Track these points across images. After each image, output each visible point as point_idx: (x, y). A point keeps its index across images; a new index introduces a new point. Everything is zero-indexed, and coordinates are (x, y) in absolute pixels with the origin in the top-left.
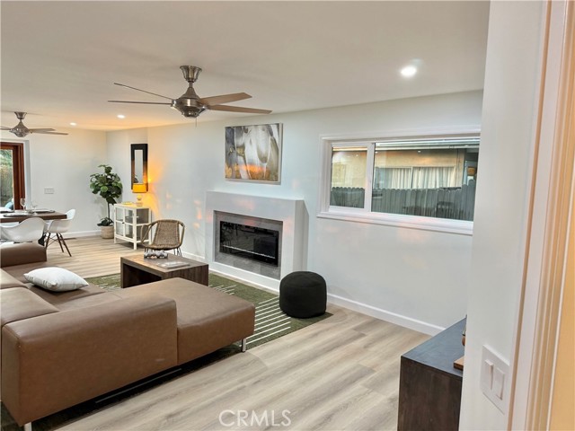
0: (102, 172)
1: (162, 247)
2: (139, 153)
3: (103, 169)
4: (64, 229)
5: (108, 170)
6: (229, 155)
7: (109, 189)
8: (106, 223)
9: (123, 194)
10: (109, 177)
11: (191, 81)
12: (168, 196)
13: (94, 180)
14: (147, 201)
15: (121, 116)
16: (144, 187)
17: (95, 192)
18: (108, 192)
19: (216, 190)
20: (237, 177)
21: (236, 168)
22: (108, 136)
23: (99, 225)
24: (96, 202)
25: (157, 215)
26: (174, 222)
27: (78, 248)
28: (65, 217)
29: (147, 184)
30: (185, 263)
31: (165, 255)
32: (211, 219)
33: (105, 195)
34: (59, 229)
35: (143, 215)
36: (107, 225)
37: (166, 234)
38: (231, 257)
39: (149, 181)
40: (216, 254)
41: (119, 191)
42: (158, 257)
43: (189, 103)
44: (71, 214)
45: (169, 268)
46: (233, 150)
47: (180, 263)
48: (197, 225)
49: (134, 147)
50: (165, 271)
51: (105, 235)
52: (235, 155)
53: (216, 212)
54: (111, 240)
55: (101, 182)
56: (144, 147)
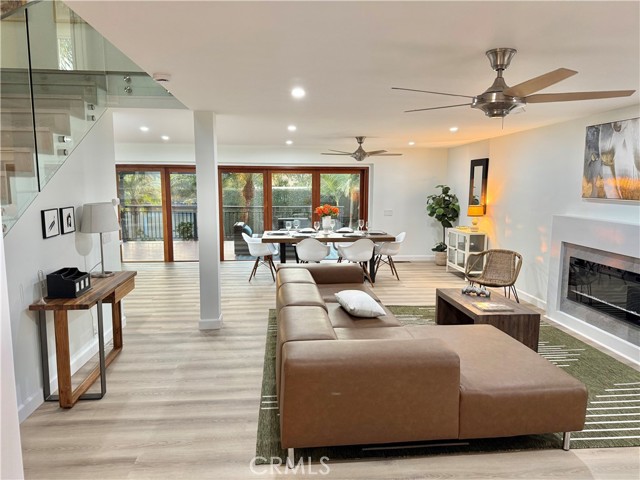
0: (439, 192)
1: (489, 282)
2: (479, 170)
3: (440, 190)
4: (395, 252)
5: (446, 191)
6: (589, 165)
7: (445, 211)
8: (441, 248)
9: (460, 217)
10: (447, 198)
11: (500, 69)
12: (507, 220)
13: (431, 201)
14: (484, 226)
15: (454, 129)
16: (482, 209)
17: (431, 215)
18: (444, 215)
19: (568, 214)
20: (599, 195)
21: (598, 183)
22: (448, 152)
23: (433, 250)
24: (433, 225)
25: (494, 243)
26: (509, 252)
27: (409, 273)
28: (393, 239)
29: (485, 206)
30: (508, 308)
31: (487, 292)
32: (558, 252)
33: (441, 218)
34: (389, 251)
35: (478, 241)
36: (442, 250)
37: (498, 266)
38: (583, 308)
39: (488, 202)
40: (562, 302)
41: (456, 214)
42: (479, 295)
43: (494, 98)
44: (401, 237)
45: (485, 311)
46: (596, 156)
47: (502, 306)
48: (541, 259)
49: (474, 163)
50: (479, 313)
51: (439, 261)
52: (598, 164)
53: (565, 244)
54: (443, 268)
55: (437, 204)
56: (485, 163)
